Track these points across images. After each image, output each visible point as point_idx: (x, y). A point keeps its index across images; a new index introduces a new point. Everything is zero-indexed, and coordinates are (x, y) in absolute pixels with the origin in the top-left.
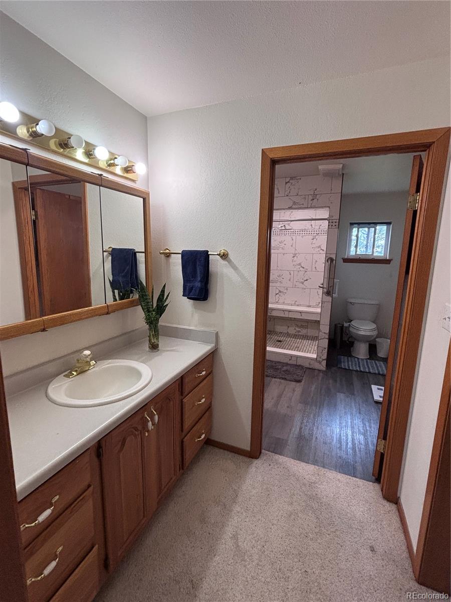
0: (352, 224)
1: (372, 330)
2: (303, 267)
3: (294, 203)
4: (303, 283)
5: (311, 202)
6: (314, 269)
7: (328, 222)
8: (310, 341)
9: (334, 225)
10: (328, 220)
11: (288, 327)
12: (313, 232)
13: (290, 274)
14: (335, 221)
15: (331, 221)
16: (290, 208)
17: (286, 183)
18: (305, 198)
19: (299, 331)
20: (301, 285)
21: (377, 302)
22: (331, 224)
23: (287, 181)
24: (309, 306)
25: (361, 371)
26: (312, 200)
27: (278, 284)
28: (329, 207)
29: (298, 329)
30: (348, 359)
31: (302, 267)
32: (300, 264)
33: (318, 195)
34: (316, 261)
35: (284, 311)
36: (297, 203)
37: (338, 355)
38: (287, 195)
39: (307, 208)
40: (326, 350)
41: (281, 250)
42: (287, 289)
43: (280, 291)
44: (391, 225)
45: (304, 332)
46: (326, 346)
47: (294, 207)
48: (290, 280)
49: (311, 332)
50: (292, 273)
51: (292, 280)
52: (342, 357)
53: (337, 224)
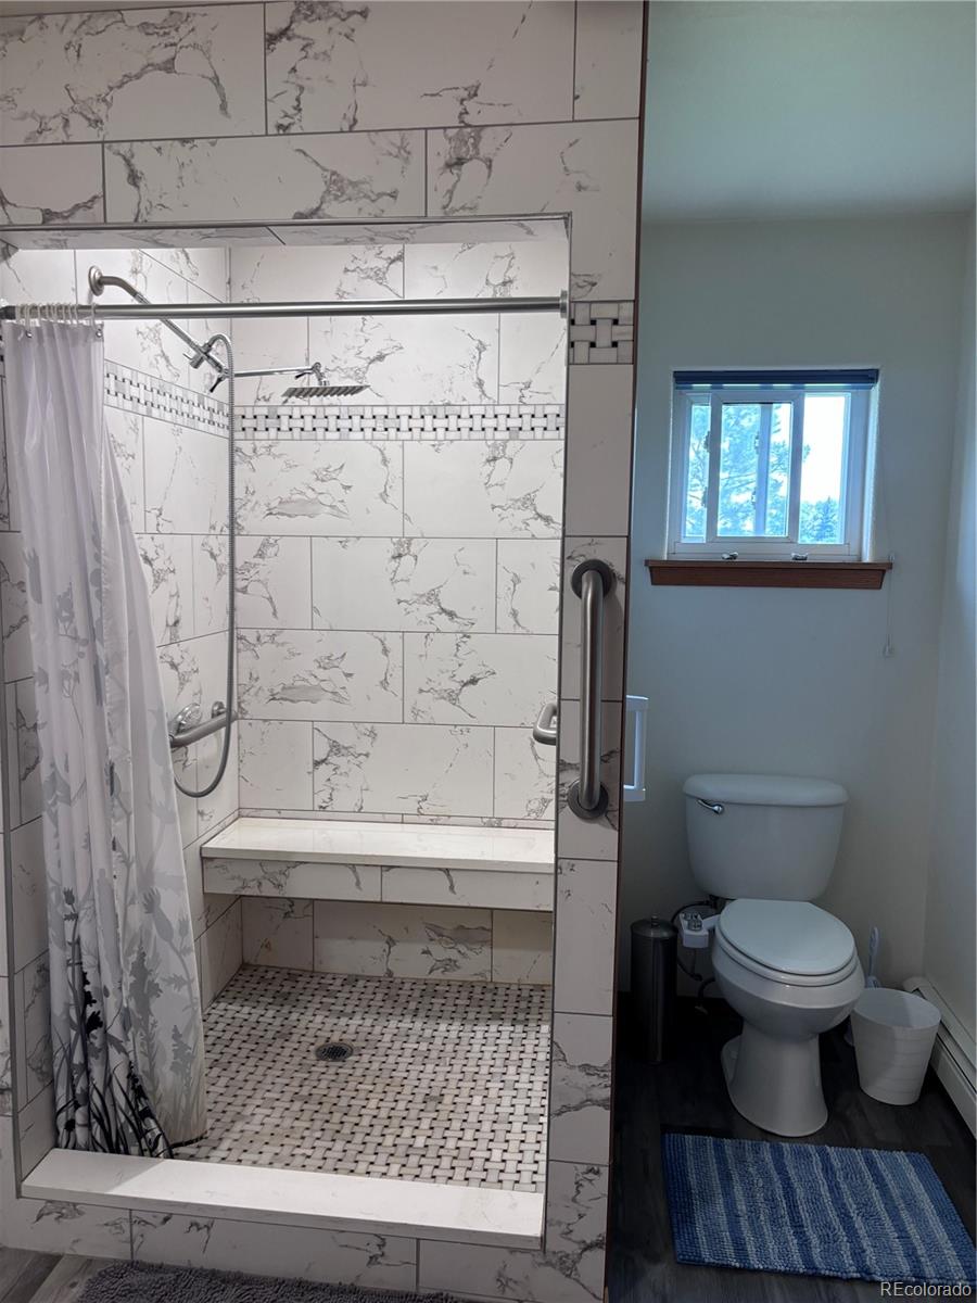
0: (684, 379)
1: (839, 976)
2: (451, 615)
3: (337, 185)
4: (453, 698)
5: (449, 178)
6: (506, 623)
7: (565, 322)
8: (507, 1028)
9: (604, 341)
10: (563, 309)
11: (391, 942)
12: (489, 423)
13: (385, 651)
14: (610, 311)
15: (582, 315)
16: (308, 221)
17: (271, 40)
18: (403, 152)
19: (450, 964)
20: (444, 711)
21: (829, 793)
22: (588, 333)
23: (277, 22)
24: (496, 823)
25: (813, 1276)
26: (449, 166)
27: (322, 709)
28: (567, 218)
29: (440, 952)
30: (719, 1149)
31: (443, 610)
32: (432, 597)
33: (486, 133)
34: (516, 580)
35: (353, 866)
36: (354, 184)
37: (666, 1128)
38: (283, 129)
39: (425, 221)
40: (602, 1183)
41: (324, 521)
42: (373, 734)
43: (336, 748)
44: (875, 391)
45: (473, 964)
46: (601, 1153)
47: (334, 210)
48: (384, 683)
49: (512, 964)
50: (393, 641)
51: (395, 684)
52: (689, 1139)
53: (624, 332)
